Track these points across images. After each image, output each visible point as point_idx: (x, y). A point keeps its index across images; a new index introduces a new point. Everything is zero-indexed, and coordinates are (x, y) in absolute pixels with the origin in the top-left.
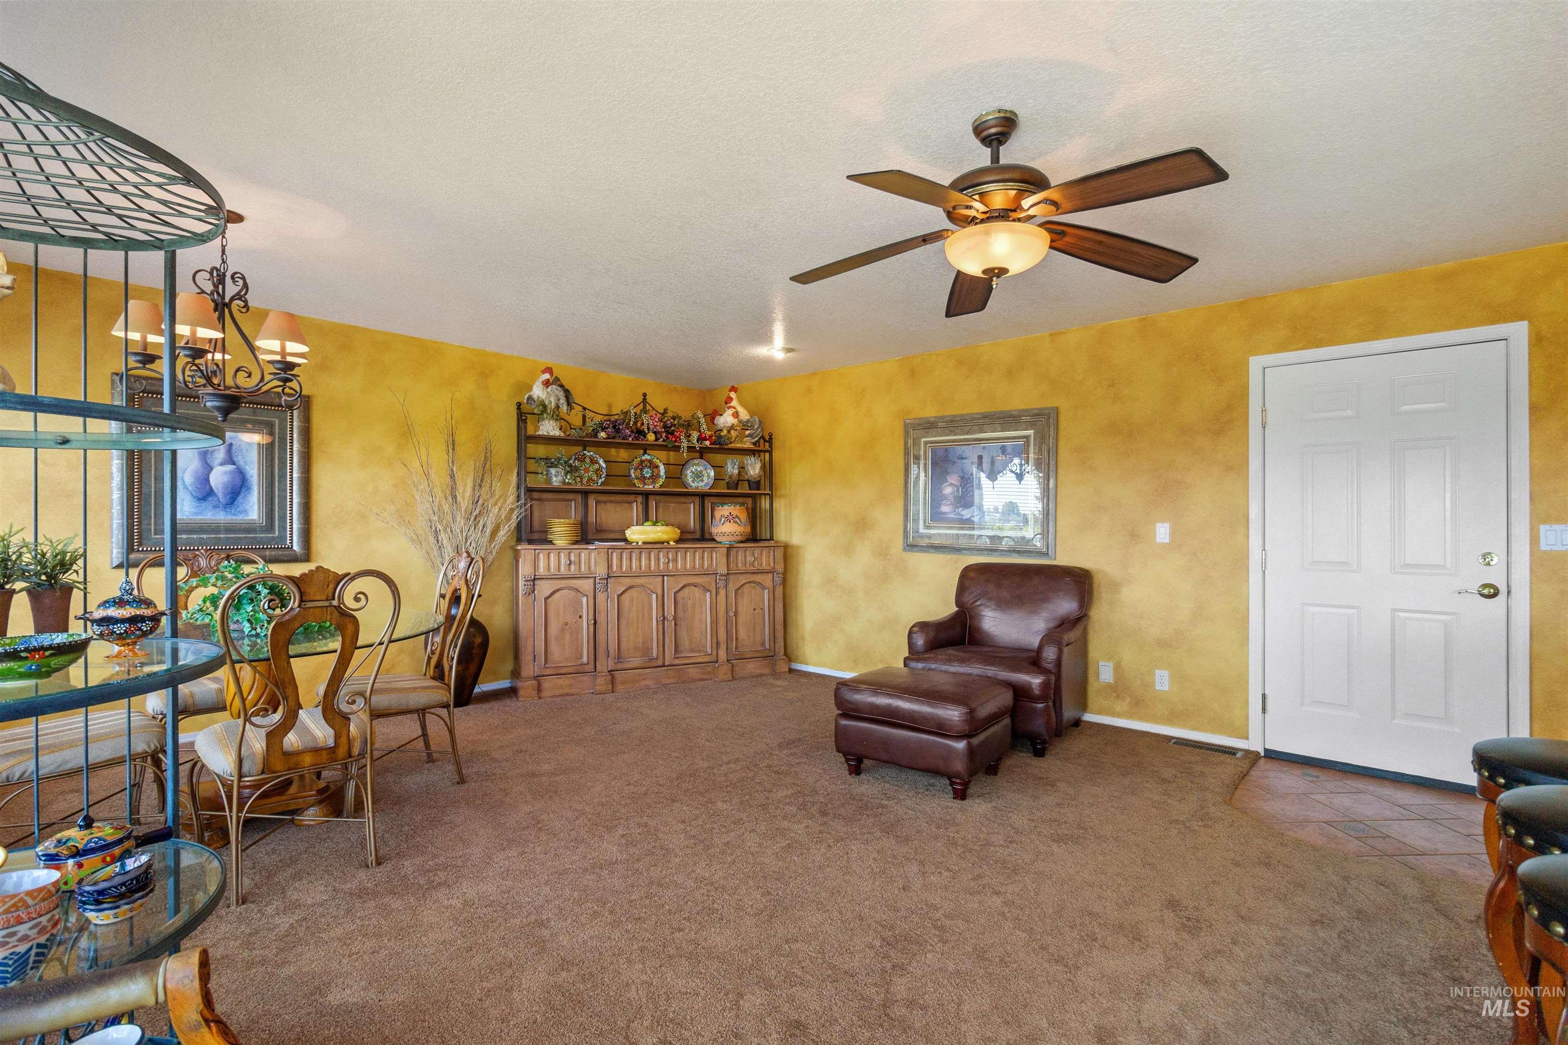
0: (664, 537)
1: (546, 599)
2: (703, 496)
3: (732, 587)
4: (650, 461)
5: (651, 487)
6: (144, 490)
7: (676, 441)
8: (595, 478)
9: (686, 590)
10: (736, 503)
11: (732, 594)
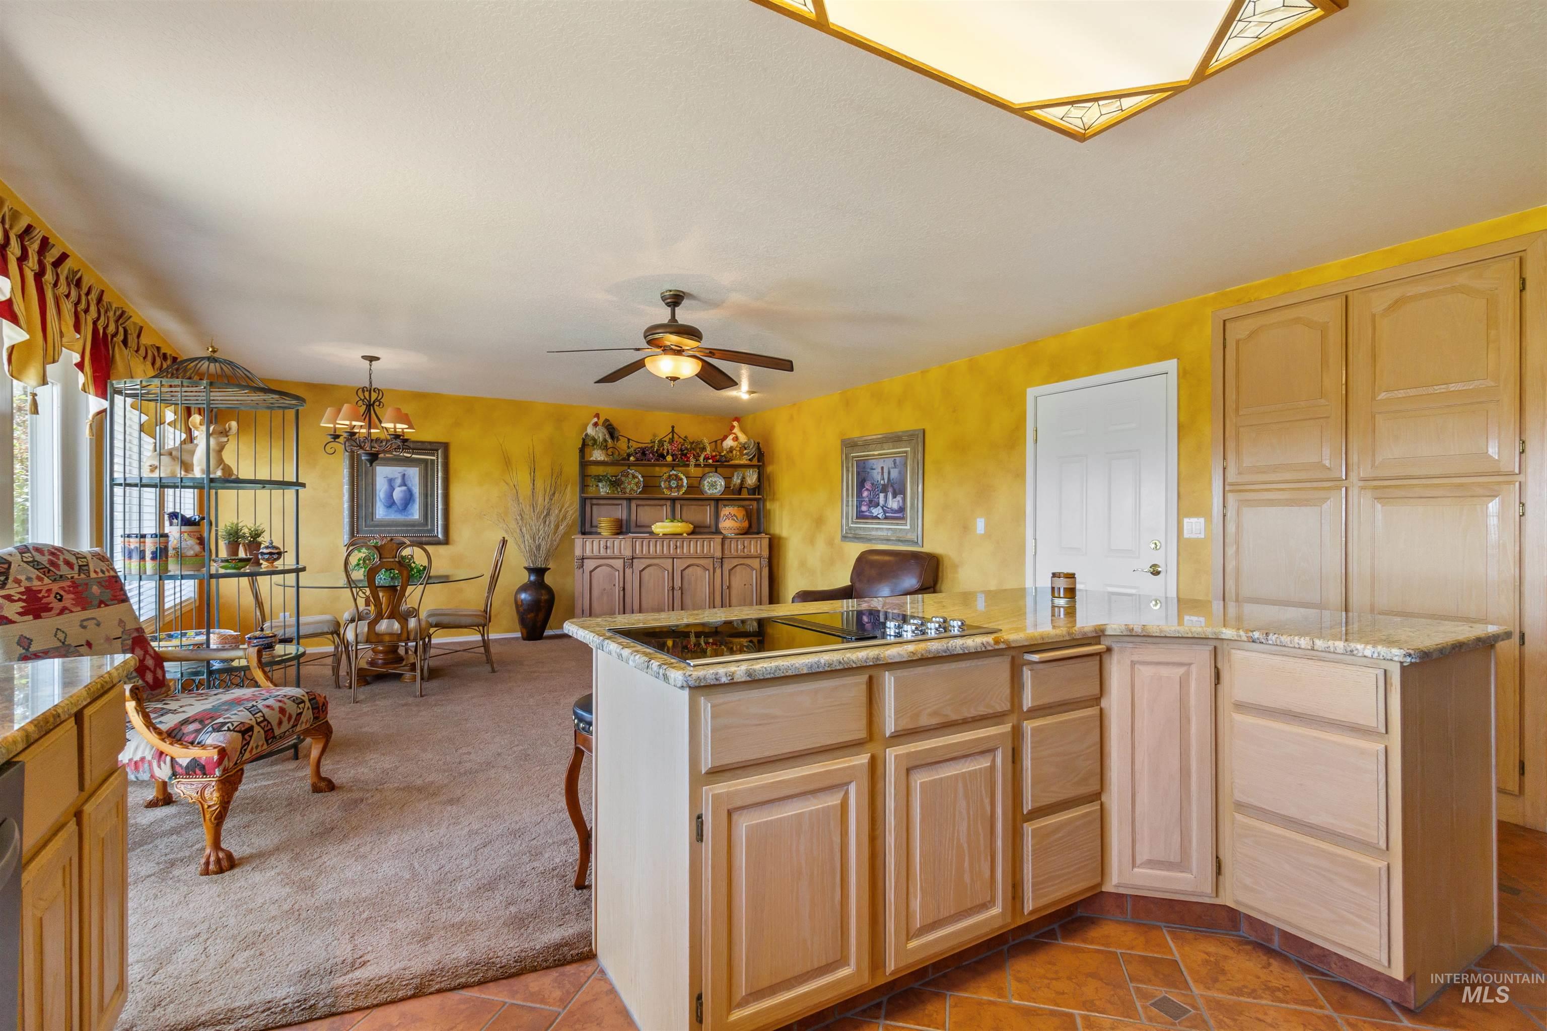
0: (678, 530)
1: (591, 572)
2: (717, 500)
3: (727, 567)
4: (676, 476)
5: (676, 494)
6: (360, 502)
7: (687, 461)
8: (635, 488)
9: (690, 569)
10: (735, 505)
11: (726, 573)
